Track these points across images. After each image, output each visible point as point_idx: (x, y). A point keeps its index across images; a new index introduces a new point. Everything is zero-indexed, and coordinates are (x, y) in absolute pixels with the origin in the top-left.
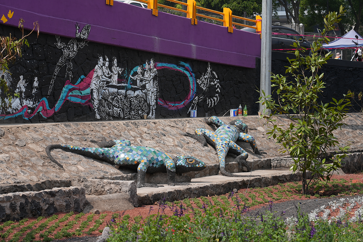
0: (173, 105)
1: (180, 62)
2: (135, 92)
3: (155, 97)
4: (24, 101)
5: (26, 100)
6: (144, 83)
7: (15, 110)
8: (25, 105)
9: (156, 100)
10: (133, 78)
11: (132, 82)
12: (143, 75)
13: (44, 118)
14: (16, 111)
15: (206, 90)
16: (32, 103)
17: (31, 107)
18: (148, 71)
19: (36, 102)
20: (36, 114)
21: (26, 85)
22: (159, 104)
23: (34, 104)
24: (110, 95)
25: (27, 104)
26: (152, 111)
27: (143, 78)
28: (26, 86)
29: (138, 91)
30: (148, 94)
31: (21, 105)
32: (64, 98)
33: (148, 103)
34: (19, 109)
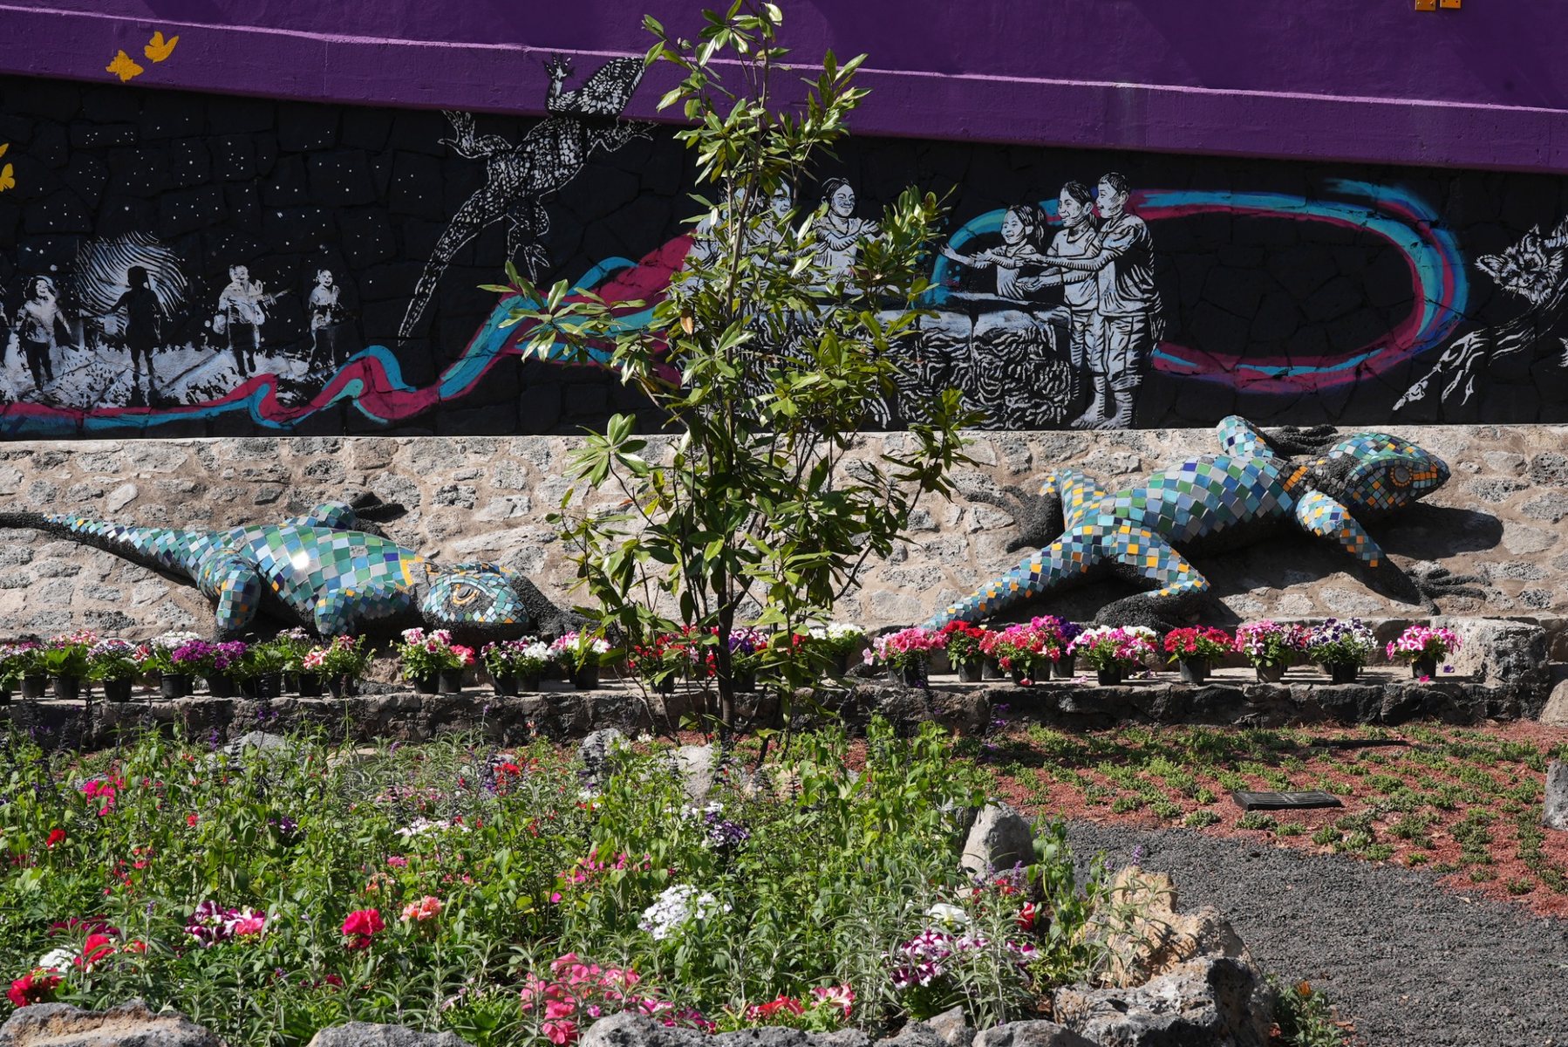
0: (1272, 371)
1: (1334, 185)
2: (974, 321)
3: (1134, 337)
4: (259, 360)
5: (269, 356)
6: (1048, 279)
7: (205, 391)
8: (262, 373)
9: (1143, 347)
10: (966, 260)
11: (957, 279)
12: (1043, 245)
13: (373, 422)
14: (211, 396)
15: (1547, 301)
16: (304, 366)
17: (300, 380)
18: (1081, 227)
19: (325, 361)
20: (329, 405)
21: (273, 301)
22: (1159, 368)
23: (313, 369)
24: (797, 333)
25: (274, 369)
26: (1109, 394)
27: (1044, 259)
28: (270, 305)
29: (1001, 314)
30: (1077, 325)
31: (242, 372)
32: (495, 347)
33: (1072, 367)
34: (229, 388)
